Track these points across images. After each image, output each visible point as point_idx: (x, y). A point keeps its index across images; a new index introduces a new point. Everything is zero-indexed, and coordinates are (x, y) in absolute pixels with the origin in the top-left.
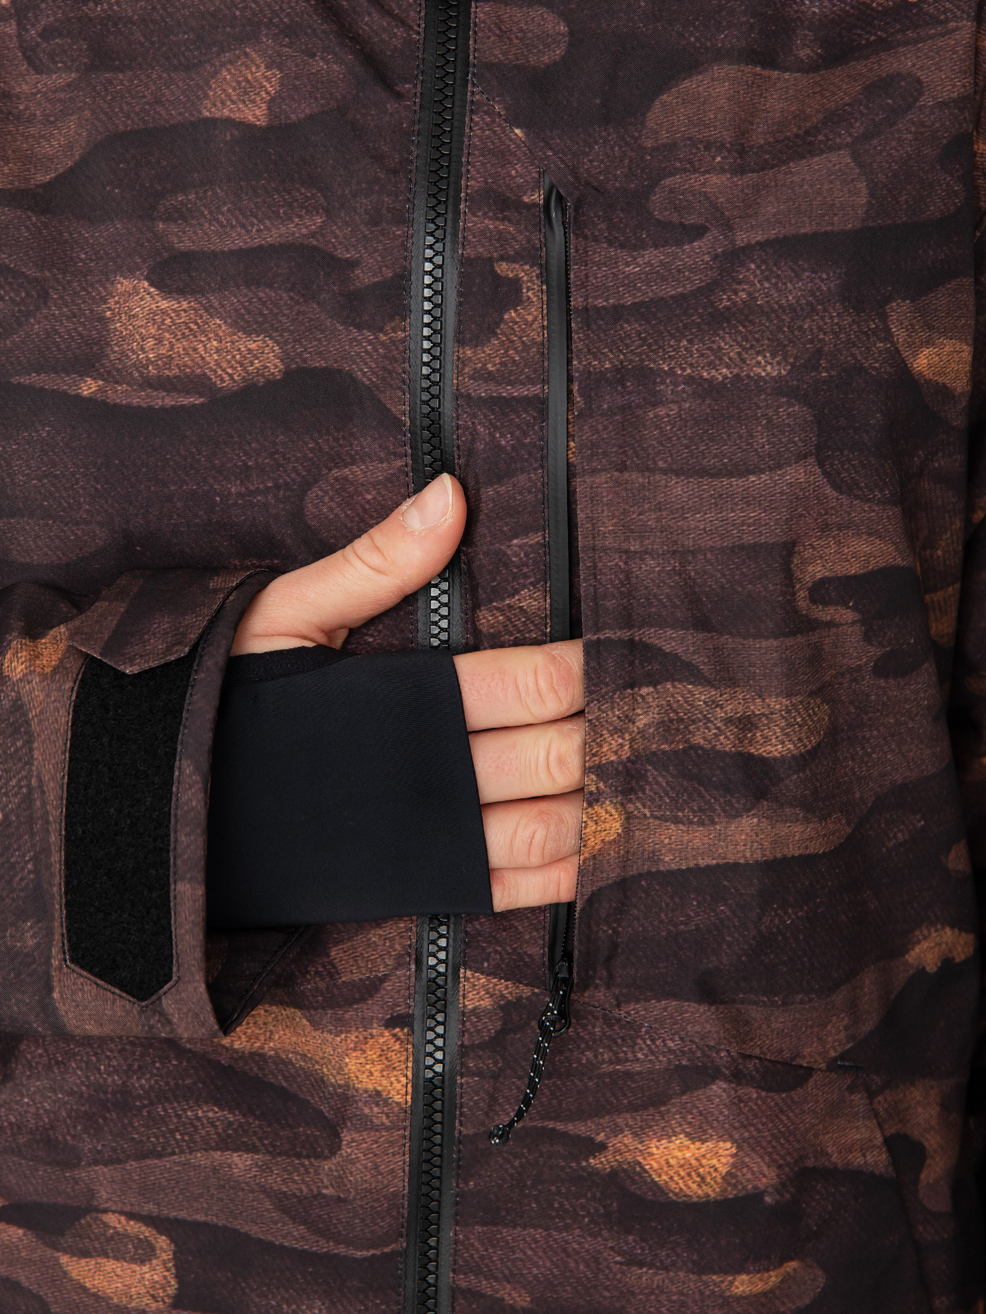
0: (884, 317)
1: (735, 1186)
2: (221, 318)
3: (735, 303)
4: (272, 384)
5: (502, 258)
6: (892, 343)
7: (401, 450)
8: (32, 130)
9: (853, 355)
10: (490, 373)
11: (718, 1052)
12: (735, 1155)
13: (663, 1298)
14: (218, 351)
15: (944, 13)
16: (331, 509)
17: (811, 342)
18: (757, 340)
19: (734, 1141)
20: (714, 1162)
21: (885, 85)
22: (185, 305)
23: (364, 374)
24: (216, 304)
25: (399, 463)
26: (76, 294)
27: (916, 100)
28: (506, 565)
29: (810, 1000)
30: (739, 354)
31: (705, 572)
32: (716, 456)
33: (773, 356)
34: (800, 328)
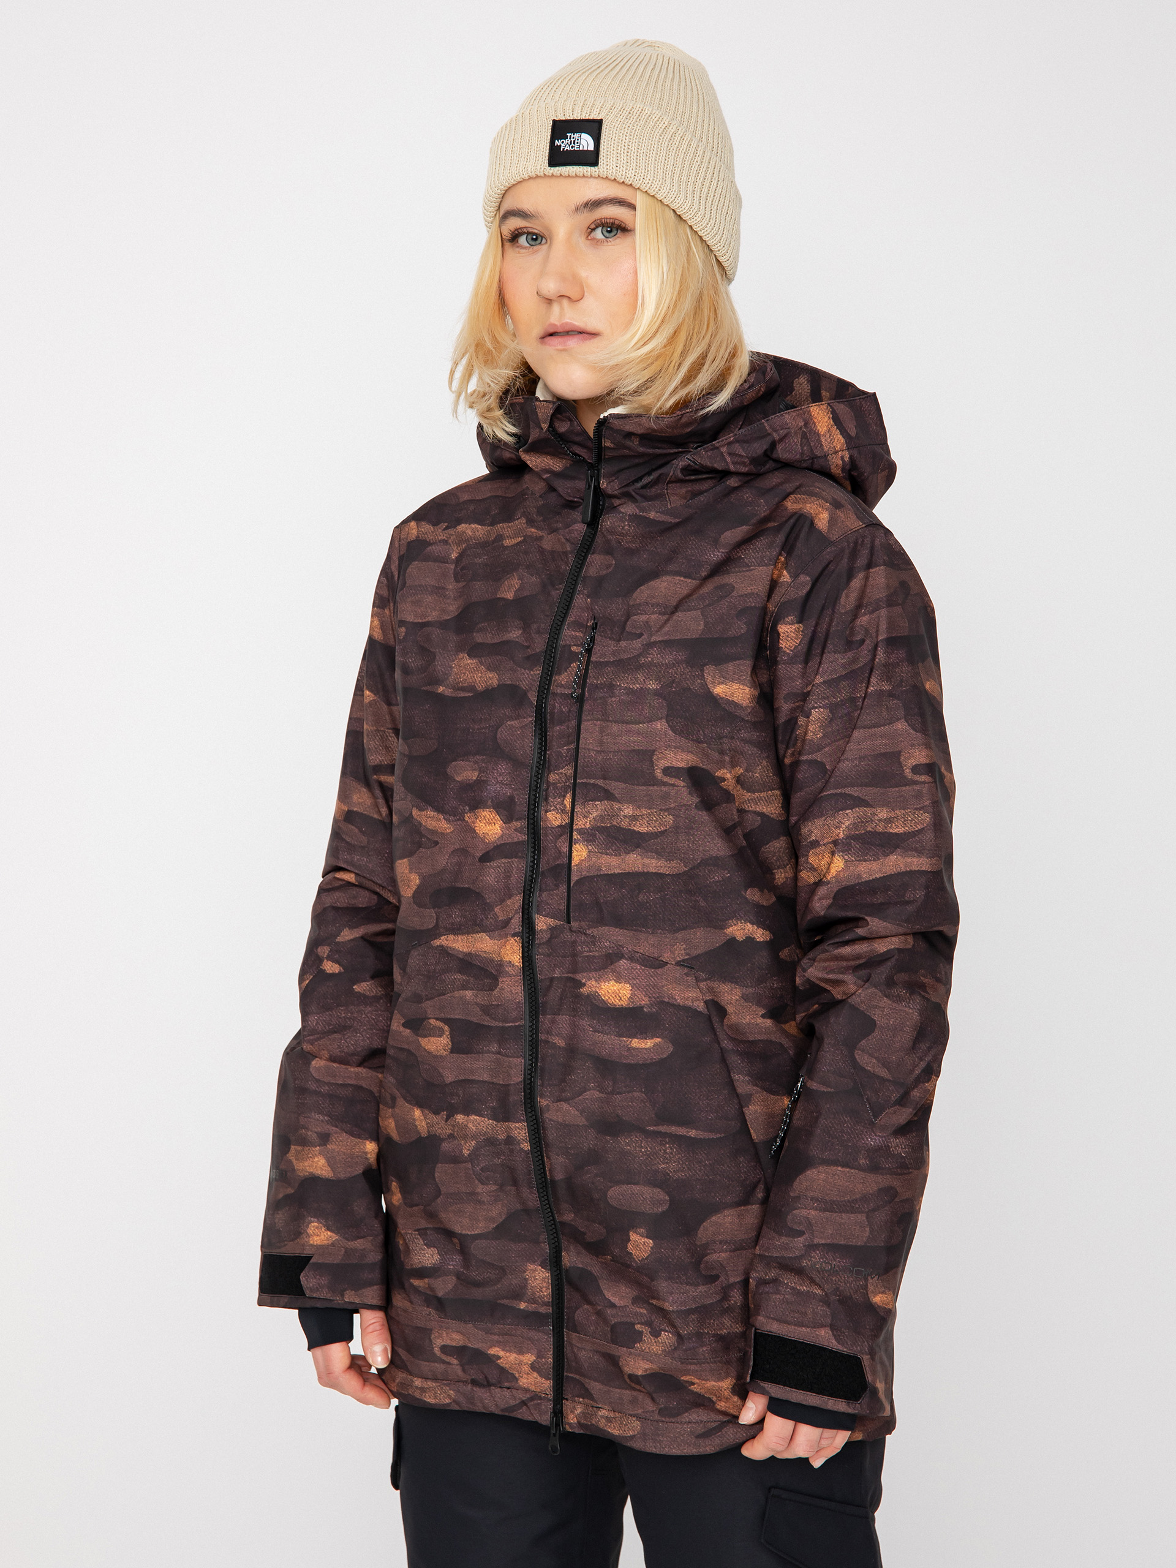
0: (702, 671)
1: (633, 1003)
2: (484, 666)
3: (646, 662)
4: (493, 689)
5: (575, 645)
6: (704, 681)
7: (532, 714)
8: (448, 601)
9: (687, 683)
10: (562, 684)
11: (623, 948)
12: (631, 990)
13: (606, 1046)
14: (480, 677)
15: (751, 563)
16: (505, 736)
17: (671, 677)
18: (651, 675)
19: (630, 984)
20: (625, 992)
21: (720, 587)
22: (475, 661)
23: (524, 685)
24: (483, 661)
25: (530, 719)
26: (445, 658)
27: (731, 593)
28: (561, 757)
29: (665, 933)
30: (644, 680)
31: (621, 759)
32: (629, 716)
33: (656, 681)
34: (668, 672)
